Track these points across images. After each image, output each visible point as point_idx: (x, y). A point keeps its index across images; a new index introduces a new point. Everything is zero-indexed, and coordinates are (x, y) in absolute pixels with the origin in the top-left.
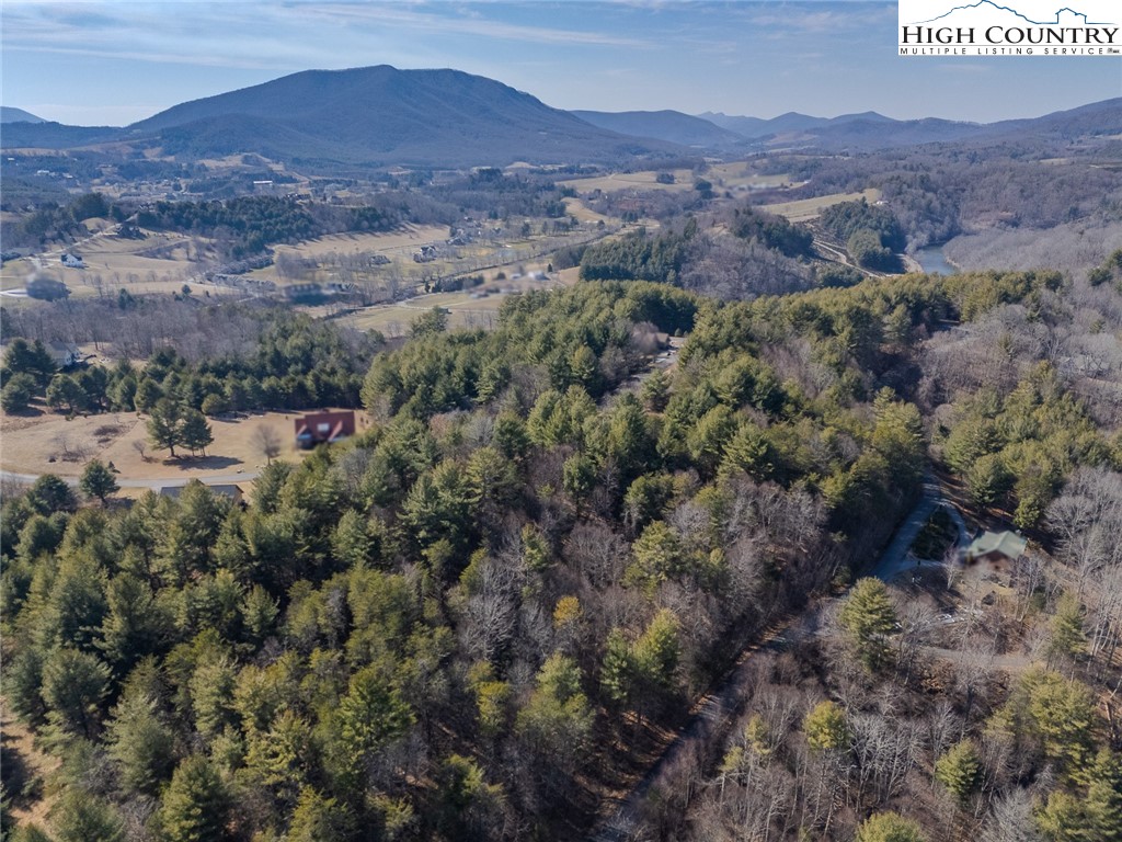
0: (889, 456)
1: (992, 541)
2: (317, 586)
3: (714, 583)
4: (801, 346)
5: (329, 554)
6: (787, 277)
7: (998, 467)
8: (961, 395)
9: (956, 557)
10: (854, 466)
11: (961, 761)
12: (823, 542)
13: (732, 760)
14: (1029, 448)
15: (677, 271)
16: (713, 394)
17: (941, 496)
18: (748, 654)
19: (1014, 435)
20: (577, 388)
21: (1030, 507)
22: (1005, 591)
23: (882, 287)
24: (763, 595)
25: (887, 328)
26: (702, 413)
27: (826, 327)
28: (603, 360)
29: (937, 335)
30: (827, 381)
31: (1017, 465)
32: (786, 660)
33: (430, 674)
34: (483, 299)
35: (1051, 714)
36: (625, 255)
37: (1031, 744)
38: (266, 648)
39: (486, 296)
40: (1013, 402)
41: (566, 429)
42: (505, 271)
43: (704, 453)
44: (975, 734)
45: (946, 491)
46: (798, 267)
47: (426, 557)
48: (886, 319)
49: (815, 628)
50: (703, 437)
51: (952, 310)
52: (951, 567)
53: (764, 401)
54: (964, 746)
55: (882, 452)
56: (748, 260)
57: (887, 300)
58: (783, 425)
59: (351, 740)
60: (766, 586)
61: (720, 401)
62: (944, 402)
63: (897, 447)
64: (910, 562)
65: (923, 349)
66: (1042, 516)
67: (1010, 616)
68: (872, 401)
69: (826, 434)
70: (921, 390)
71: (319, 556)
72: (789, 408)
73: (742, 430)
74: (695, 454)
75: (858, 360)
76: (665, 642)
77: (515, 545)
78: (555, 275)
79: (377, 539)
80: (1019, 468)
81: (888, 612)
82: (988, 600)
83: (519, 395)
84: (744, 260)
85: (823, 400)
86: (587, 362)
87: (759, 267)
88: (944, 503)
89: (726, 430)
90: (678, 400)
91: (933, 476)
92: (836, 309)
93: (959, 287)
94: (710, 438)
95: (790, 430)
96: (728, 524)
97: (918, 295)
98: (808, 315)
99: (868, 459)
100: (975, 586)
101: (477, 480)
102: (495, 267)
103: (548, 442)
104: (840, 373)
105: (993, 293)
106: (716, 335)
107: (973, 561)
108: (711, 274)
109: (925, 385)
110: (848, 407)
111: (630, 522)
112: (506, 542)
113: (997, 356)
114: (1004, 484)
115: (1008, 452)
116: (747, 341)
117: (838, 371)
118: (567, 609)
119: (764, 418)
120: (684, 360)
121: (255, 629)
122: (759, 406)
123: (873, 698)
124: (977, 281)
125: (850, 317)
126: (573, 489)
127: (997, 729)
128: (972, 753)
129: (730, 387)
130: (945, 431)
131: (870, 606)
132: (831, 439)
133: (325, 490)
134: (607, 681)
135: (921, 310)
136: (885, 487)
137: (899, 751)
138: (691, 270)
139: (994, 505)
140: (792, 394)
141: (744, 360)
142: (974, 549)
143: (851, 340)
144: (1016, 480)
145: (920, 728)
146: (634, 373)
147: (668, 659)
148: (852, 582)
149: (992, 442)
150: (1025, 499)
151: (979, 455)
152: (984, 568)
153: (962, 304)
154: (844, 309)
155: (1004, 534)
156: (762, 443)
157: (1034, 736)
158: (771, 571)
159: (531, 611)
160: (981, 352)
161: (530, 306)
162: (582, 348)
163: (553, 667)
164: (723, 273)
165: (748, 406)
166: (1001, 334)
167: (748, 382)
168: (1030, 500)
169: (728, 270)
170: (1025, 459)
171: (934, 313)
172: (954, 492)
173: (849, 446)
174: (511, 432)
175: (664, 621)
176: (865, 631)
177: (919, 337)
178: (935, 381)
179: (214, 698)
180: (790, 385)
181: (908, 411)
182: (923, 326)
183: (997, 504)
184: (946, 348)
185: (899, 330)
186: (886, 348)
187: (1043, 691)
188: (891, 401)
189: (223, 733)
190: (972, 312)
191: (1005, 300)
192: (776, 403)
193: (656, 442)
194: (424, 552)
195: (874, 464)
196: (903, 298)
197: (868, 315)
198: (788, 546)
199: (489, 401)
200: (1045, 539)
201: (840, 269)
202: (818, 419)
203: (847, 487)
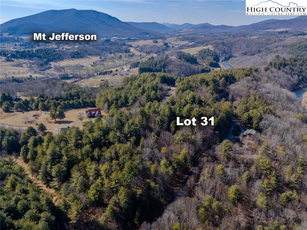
0: (226, 114)
1: (249, 131)
2: (108, 148)
3: (193, 143)
4: (203, 89)
5: (109, 141)
6: (192, 70)
7: (249, 115)
8: (238, 99)
9: (241, 135)
10: (219, 116)
11: (247, 175)
12: (214, 133)
13: (202, 178)
14: (255, 110)
15: (164, 69)
16: (186, 101)
17: (237, 122)
18: (200, 158)
19: (251, 108)
20: (156, 101)
21: (256, 123)
22: (252, 142)
23: (218, 73)
24: (203, 145)
25: (220, 83)
26: (185, 106)
27: (207, 84)
28: (157, 94)
29: (232, 84)
30: (210, 97)
31: (253, 114)
32: (209, 158)
33: (139, 164)
34: (113, 77)
35: (263, 165)
36: (150, 64)
37: (260, 172)
38: (100, 162)
39: (114, 76)
40: (250, 100)
41: (155, 111)
42: (118, 68)
43: (187, 115)
44: (249, 170)
45: (237, 121)
46: (195, 67)
47: (130, 141)
48: (220, 81)
49: (214, 151)
50: (186, 111)
51: (234, 78)
52: (241, 137)
53: (198, 102)
54: (247, 173)
55: (225, 113)
56: (182, 65)
57: (220, 76)
58: (203, 107)
59: (127, 178)
60: (203, 144)
61: (188, 103)
62: (234, 101)
63: (227, 111)
64: (232, 137)
65: (229, 88)
66: (258, 125)
67: (253, 147)
68: (220, 101)
69: (212, 109)
70: (229, 98)
71: (107, 141)
72: (203, 104)
73: (195, 109)
74: (185, 115)
75: (215, 91)
76: (185, 156)
77: (150, 137)
78: (132, 70)
79: (119, 137)
80: (252, 115)
81: (230, 147)
82: (249, 144)
83: (140, 103)
84: (181, 66)
85: (210, 101)
86: (154, 94)
87: (185, 67)
88: (238, 124)
89: (191, 110)
90: (178, 103)
91: (234, 118)
92: (209, 79)
93: (236, 73)
94: (187, 111)
95: (204, 109)
96: (194, 130)
97: (227, 75)
98: (203, 81)
99: (222, 115)
100: (246, 141)
101: (138, 123)
102: (114, 67)
103: (151, 114)
104: (213, 95)
105: (244, 74)
106: (184, 87)
107: (245, 136)
108: (173, 69)
109: (230, 96)
110: (215, 103)
111: (172, 131)
112: (148, 136)
113: (246, 89)
114: (250, 119)
115: (251, 111)
116: (191, 88)
117: (212, 94)
118: (164, 150)
119: (198, 106)
120: (177, 93)
121: (97, 158)
122: (197, 103)
123: (228, 165)
124: (240, 71)
125: (212, 81)
126: (159, 124)
127: (253, 169)
128: (249, 173)
129: (190, 99)
130: (236, 107)
131: (226, 146)
132: (214, 110)
133: (105, 127)
134: (174, 164)
135: (227, 79)
136: (225, 120)
137: (234, 175)
138: (168, 68)
139: (248, 124)
140: (203, 100)
141: (192, 93)
142: (245, 133)
143: (213, 87)
144: (253, 118)
145: (238, 170)
146: (164, 96)
147: (185, 159)
148: (221, 141)
149: (247, 109)
150: (255, 122)
151: (244, 113)
152: (248, 137)
153: (237, 77)
154: (211, 79)
155: (251, 130)
156: (200, 112)
157: (260, 170)
158: (204, 140)
159: (156, 151)
160: (242, 88)
161: (132, 80)
162: (153, 91)
163: (163, 162)
164: (176, 69)
165: (194, 104)
166: (246, 84)
167: (194, 98)
168: (256, 122)
169: (177, 68)
170: (254, 113)
171: (230, 79)
172: (239, 121)
173: (217, 112)
174: (142, 112)
175: (184, 151)
176: (226, 151)
177: (227, 85)
178: (232, 96)
179: (94, 172)
180: (202, 98)
181: (229, 103)
182: (228, 82)
183: (249, 124)
184: (234, 87)
185: (223, 84)
186: (220, 88)
187: (262, 161)
188: (225, 101)
189: (98, 179)
190: (239, 78)
191: (246, 76)
192: (200, 103)
193: (175, 113)
194: (129, 140)
195: (223, 115)
196: (223, 76)
197: (216, 80)
198: (206, 134)
199: (132, 105)
200: (259, 130)
201: (205, 67)
202: (210, 106)
203: (218, 121)
